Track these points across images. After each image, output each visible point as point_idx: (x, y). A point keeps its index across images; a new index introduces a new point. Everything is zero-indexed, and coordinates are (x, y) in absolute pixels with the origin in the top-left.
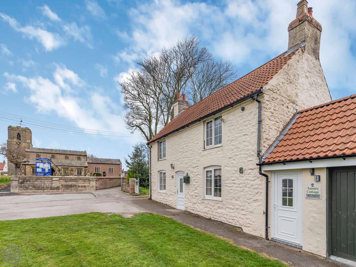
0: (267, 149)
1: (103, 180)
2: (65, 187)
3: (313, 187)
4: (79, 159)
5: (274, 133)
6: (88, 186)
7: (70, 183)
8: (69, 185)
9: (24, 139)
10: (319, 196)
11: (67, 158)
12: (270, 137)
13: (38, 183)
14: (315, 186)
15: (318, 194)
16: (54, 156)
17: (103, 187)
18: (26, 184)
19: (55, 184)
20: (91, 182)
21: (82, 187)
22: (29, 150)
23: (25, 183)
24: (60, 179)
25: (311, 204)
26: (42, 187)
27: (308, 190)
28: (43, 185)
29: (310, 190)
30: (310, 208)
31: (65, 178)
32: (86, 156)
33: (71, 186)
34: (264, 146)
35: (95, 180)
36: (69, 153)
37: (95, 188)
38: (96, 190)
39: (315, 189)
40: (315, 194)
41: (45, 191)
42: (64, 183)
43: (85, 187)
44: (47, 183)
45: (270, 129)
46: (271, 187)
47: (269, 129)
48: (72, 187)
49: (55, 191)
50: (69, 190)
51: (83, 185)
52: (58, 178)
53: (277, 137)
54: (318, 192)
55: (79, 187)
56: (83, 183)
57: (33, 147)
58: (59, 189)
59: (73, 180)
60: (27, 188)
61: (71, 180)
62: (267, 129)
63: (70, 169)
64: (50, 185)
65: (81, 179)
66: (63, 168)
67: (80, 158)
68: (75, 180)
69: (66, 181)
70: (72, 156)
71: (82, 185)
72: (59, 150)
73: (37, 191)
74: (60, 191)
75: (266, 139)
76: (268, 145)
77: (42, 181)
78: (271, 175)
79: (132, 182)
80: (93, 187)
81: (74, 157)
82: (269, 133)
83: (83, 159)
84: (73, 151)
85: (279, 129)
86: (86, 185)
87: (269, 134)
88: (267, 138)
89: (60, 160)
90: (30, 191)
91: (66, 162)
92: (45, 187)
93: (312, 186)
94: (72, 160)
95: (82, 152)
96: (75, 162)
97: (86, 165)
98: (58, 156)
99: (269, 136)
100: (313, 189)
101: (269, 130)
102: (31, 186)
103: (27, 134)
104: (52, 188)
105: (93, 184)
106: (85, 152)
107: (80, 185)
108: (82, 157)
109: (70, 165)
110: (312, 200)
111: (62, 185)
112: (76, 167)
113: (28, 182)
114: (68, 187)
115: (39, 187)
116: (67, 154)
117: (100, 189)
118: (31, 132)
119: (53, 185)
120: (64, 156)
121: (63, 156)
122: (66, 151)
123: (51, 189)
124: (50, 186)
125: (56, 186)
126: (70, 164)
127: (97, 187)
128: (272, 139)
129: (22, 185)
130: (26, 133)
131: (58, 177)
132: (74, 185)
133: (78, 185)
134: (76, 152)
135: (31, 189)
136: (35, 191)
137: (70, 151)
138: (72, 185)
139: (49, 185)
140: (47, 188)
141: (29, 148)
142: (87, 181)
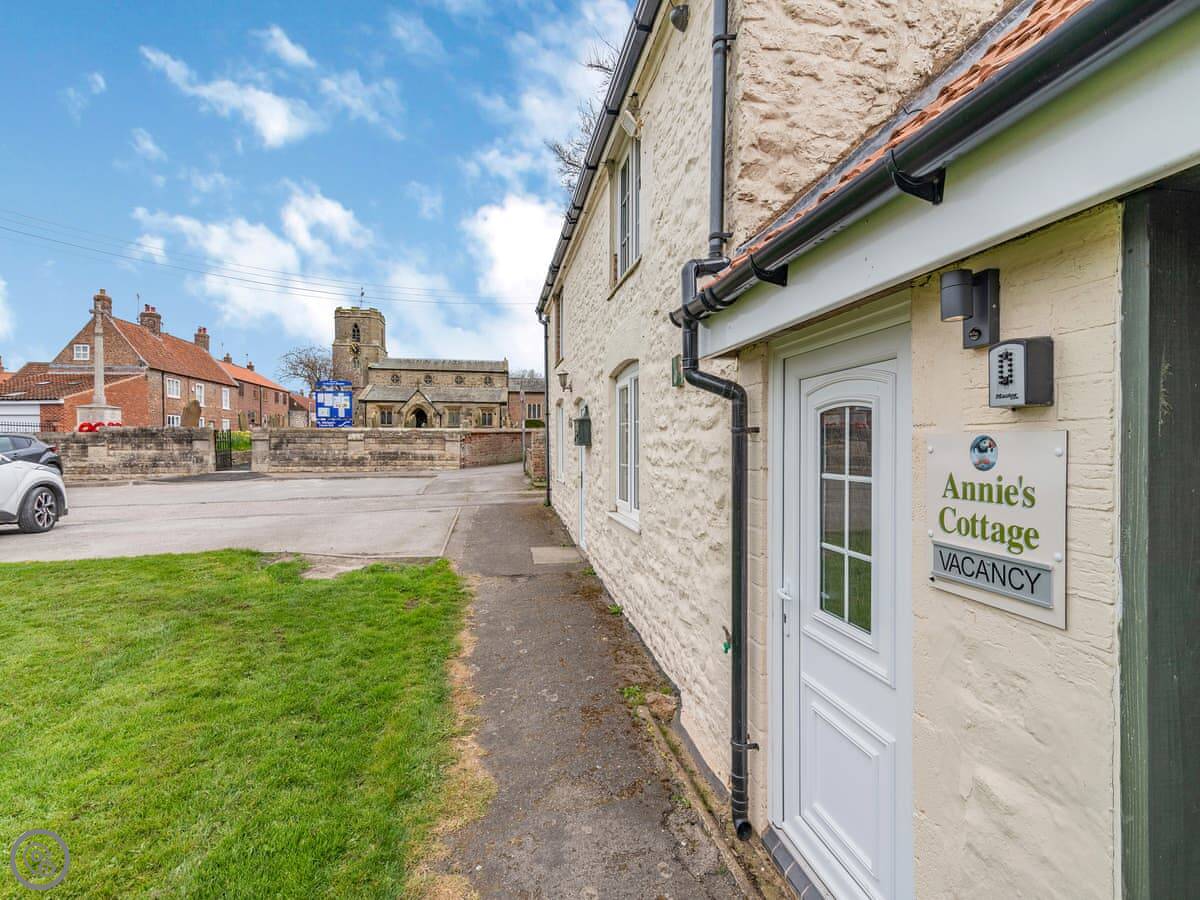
0: (768, 214)
1: (485, 438)
2: (380, 458)
3: (988, 477)
4: (488, 382)
5: (839, 105)
6: (441, 457)
7: (393, 448)
8: (390, 453)
9: (367, 337)
10: (1035, 577)
11: (459, 381)
12: (796, 135)
13: (313, 447)
14: (1008, 466)
15: (1027, 556)
16: (430, 377)
17: (489, 458)
18: (287, 450)
19: (356, 451)
20: (448, 445)
21: (423, 458)
22: (376, 366)
23: (284, 446)
24: (368, 436)
25: (973, 649)
26: (322, 459)
27: (950, 502)
28: (325, 452)
29: (967, 509)
30: (969, 699)
31: (379, 432)
32: (507, 373)
33: (395, 456)
34: (749, 199)
35: (459, 438)
36: (465, 369)
37: (458, 462)
38: (463, 467)
39: (1005, 496)
40: (1000, 550)
41: (332, 469)
42: (376, 447)
43: (431, 458)
44: (336, 448)
45: (798, 82)
46: (766, 469)
47: (790, 79)
48: (396, 459)
49: (354, 469)
50: (389, 468)
51: (427, 452)
52: (363, 435)
53: (872, 128)
54: (1029, 537)
55: (416, 458)
56: (426, 446)
57: (390, 356)
58: (363, 465)
59: (401, 437)
60: (288, 461)
61: (396, 439)
62: (769, 76)
63: (464, 410)
64: (343, 452)
65: (420, 436)
66: (449, 408)
67: (490, 379)
68: (405, 439)
69: (382, 443)
70: (471, 376)
71: (424, 452)
72: (444, 362)
73: (310, 469)
74: (366, 469)
75: (762, 144)
76: (785, 188)
77: (324, 440)
78: (766, 383)
79: (537, 445)
80: (452, 459)
81: (477, 377)
82: (790, 109)
83: (498, 382)
84: (476, 363)
85: (890, 78)
86: (433, 452)
87: (787, 115)
88: (771, 144)
89: (446, 386)
90: (295, 469)
91: (456, 392)
92: (330, 457)
93: (984, 466)
94: (473, 385)
95: (498, 363)
96: (479, 393)
97: (504, 397)
98: (438, 377)
99: (793, 125)
100: (984, 494)
101: (789, 86)
102: (298, 454)
103: (372, 324)
104: (346, 462)
105: (454, 449)
106: (505, 363)
107: (418, 452)
108: (495, 378)
109: (465, 400)
110: (980, 612)
111: (371, 454)
112: (479, 405)
113: (290, 446)
114: (386, 458)
115: (316, 459)
116: (460, 372)
117: (476, 465)
118: (381, 319)
119: (351, 454)
120: (454, 377)
121: (451, 377)
122: (460, 362)
123: (344, 465)
124: (341, 457)
125: (356, 457)
126: (466, 396)
127: (463, 459)
128: (819, 143)
129: (278, 452)
130: (370, 322)
131: (362, 432)
132: (402, 453)
133: (413, 452)
134: (482, 363)
135: (298, 465)
136: (306, 469)
137: (469, 363)
138: (396, 453)
139: (339, 454)
140: (336, 460)
141: (377, 361)
142: (437, 441)
